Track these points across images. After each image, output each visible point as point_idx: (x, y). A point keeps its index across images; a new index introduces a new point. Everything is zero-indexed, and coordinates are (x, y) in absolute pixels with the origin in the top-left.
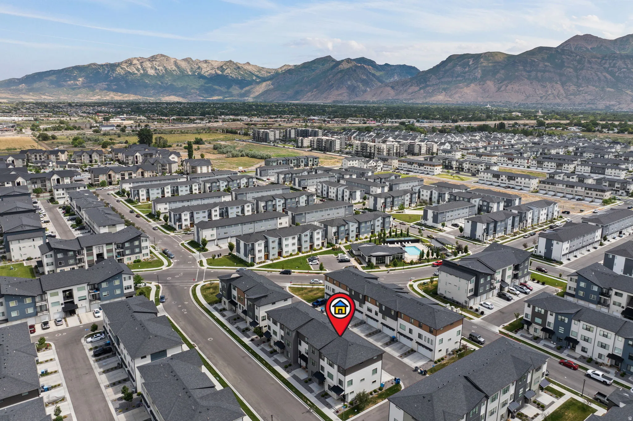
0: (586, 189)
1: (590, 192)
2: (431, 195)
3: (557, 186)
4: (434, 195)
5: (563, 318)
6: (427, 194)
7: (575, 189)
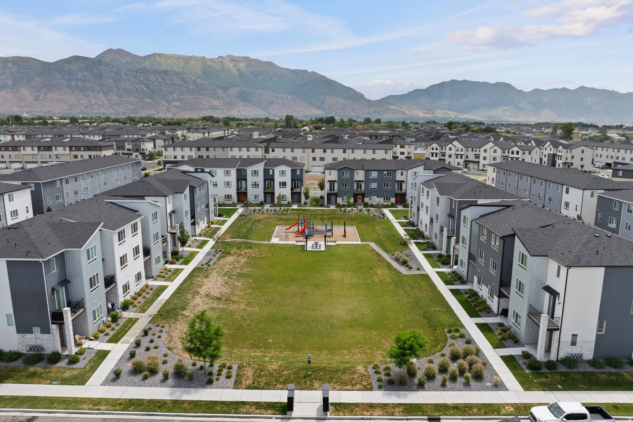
0: (71, 150)
1: (79, 153)
3: (23, 152)
7: (54, 152)
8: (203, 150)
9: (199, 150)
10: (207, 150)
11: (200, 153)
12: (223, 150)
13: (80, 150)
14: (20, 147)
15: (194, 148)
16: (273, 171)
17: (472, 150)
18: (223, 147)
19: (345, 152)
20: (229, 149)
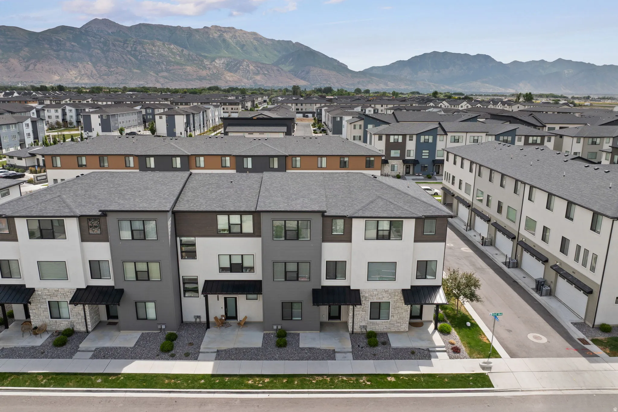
2: (64, 114)
4: (68, 114)
5: (427, 137)
6: (57, 114)
8: (299, 105)
9: (297, 105)
10: (302, 105)
11: (297, 107)
12: (311, 106)
13: (226, 105)
14: (190, 103)
15: (294, 104)
16: (365, 110)
17: (454, 107)
18: (311, 104)
19: (382, 106)
20: (314, 104)
